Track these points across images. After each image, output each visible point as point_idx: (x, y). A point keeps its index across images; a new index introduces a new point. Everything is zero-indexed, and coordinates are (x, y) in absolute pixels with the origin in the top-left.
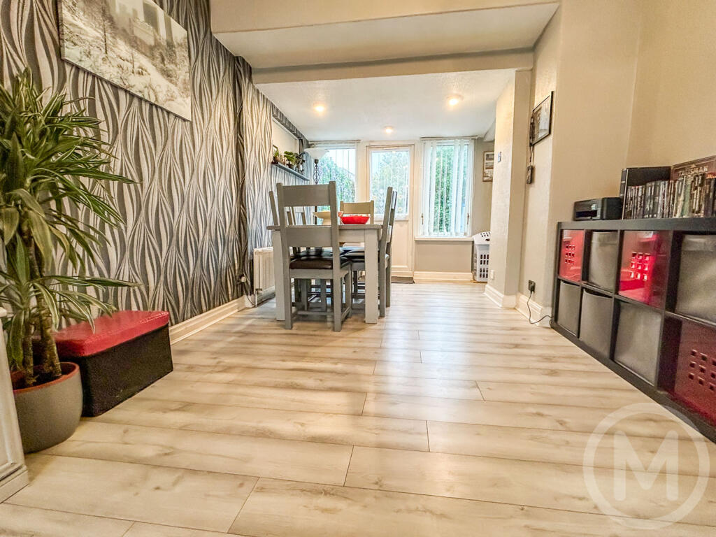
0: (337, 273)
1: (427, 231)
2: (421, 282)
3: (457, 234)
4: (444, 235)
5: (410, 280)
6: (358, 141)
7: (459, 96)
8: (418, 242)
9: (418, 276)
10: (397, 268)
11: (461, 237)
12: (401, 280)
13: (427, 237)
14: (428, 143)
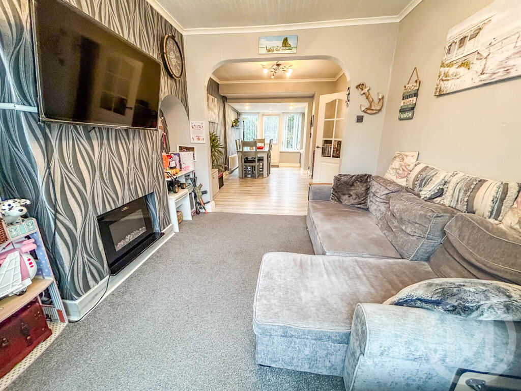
0: (257, 164)
1: (284, 149)
2: (281, 167)
3: (295, 149)
4: (290, 150)
5: (278, 166)
6: (259, 113)
7: (293, 106)
8: (281, 152)
9: (280, 165)
10: (273, 162)
11: (296, 150)
12: (274, 166)
13: (284, 150)
14: (285, 114)
